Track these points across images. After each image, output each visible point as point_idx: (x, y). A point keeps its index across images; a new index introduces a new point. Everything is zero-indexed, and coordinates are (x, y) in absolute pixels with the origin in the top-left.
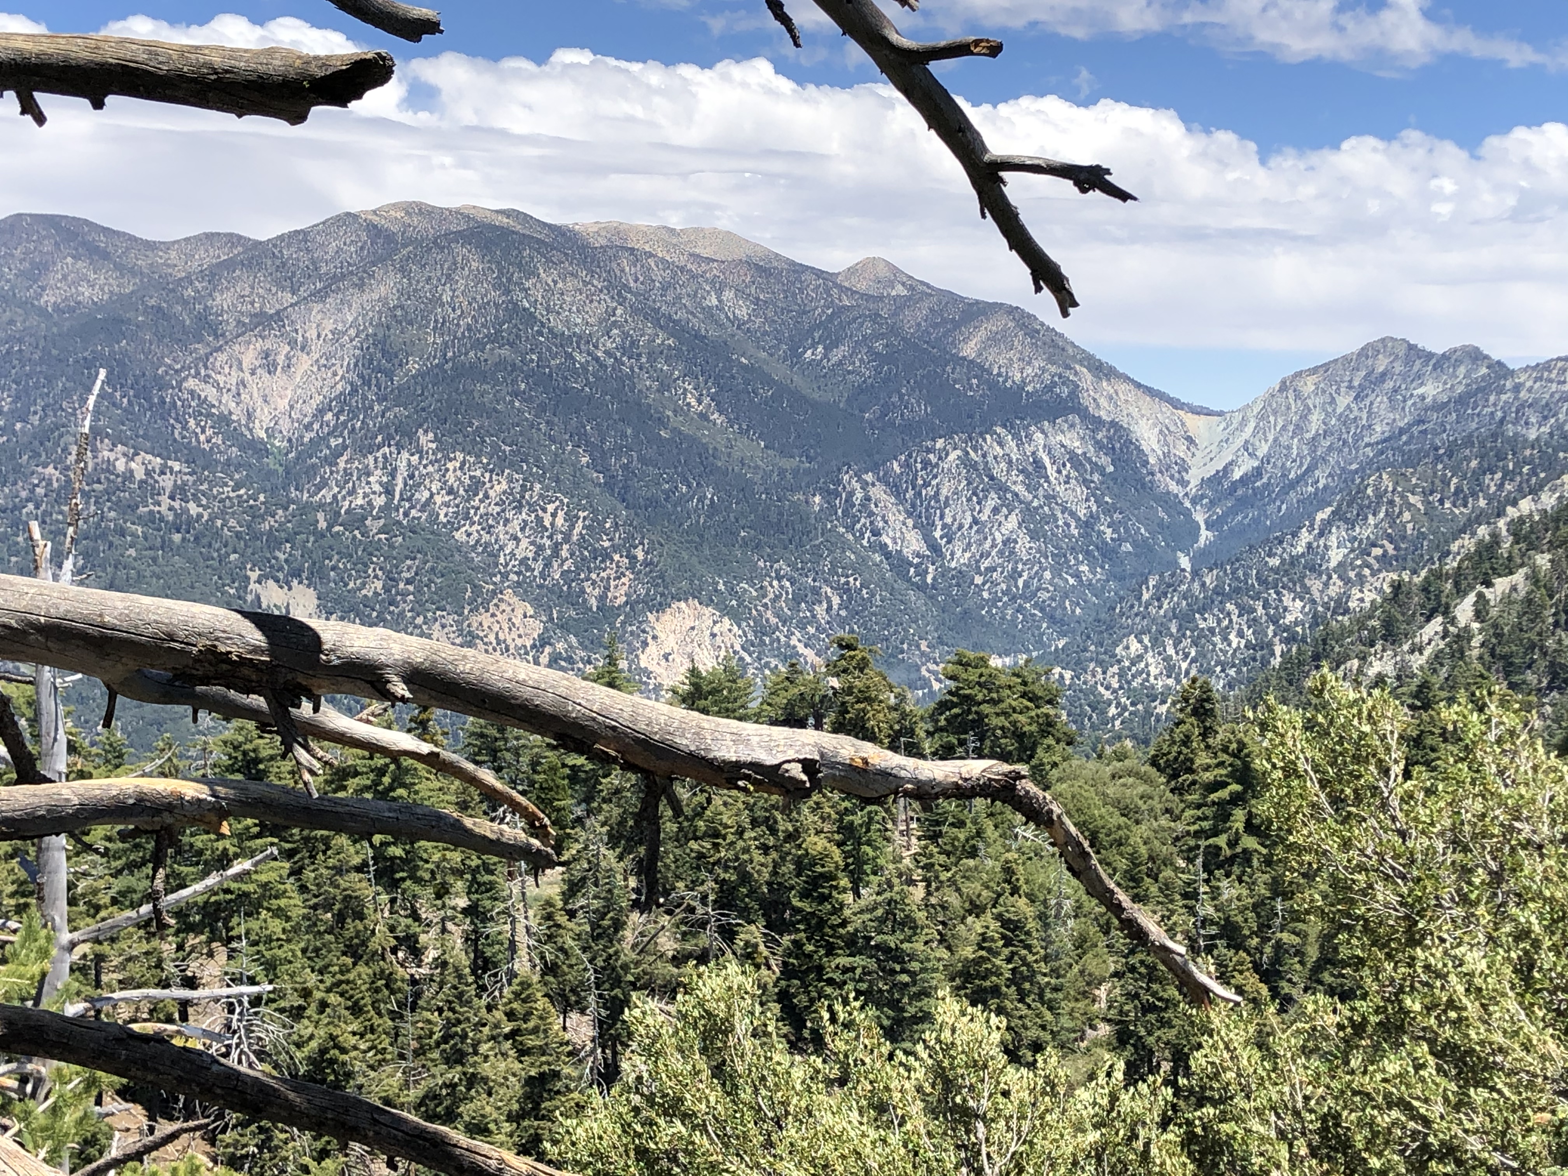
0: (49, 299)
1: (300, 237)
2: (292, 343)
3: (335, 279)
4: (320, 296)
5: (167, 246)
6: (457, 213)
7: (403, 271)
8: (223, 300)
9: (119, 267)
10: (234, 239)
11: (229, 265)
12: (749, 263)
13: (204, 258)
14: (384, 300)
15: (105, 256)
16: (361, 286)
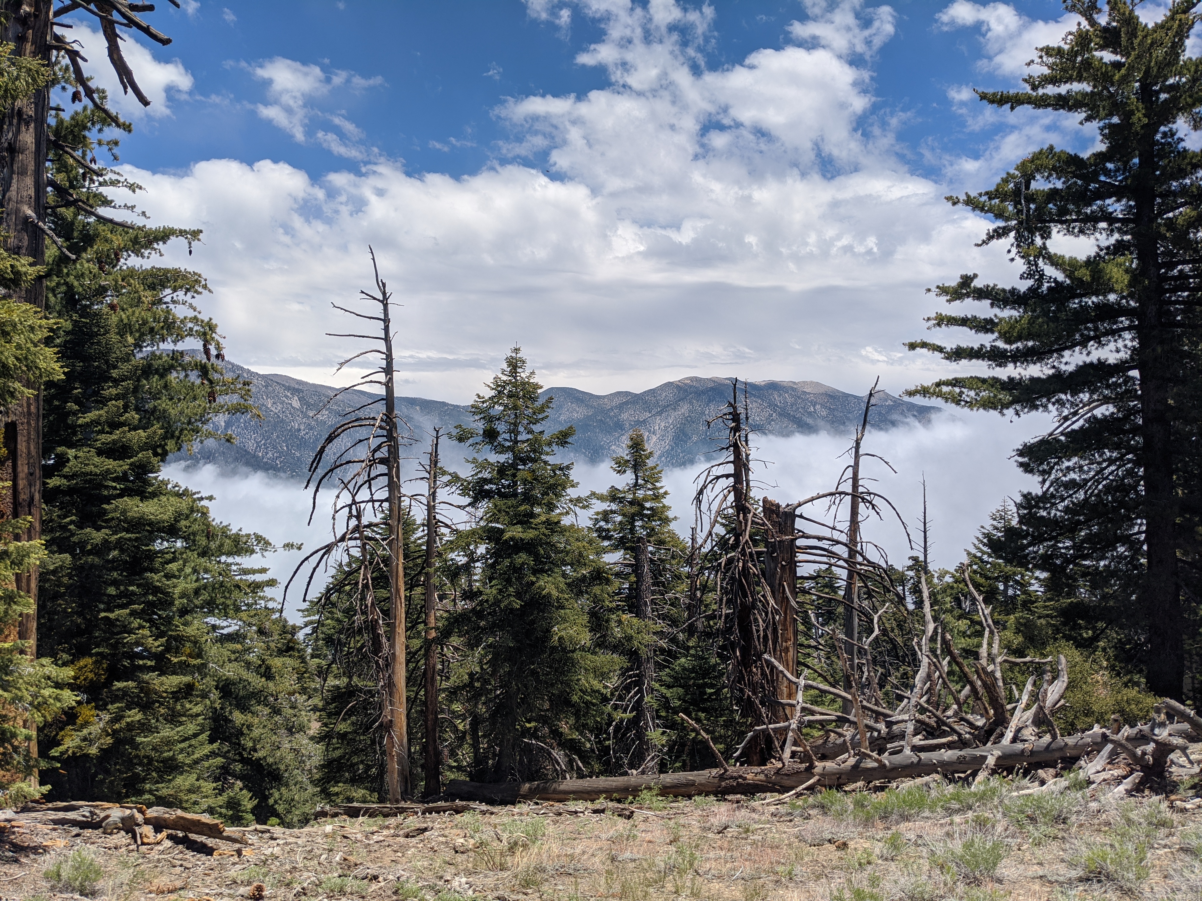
0: (562, 418)
1: (652, 392)
2: (650, 431)
3: (665, 407)
4: (660, 413)
5: (604, 397)
6: (710, 380)
7: (691, 403)
8: (624, 416)
9: (587, 406)
10: (627, 393)
11: (626, 403)
12: (827, 395)
13: (616, 401)
14: (683, 414)
15: (582, 401)
16: (674, 409)
